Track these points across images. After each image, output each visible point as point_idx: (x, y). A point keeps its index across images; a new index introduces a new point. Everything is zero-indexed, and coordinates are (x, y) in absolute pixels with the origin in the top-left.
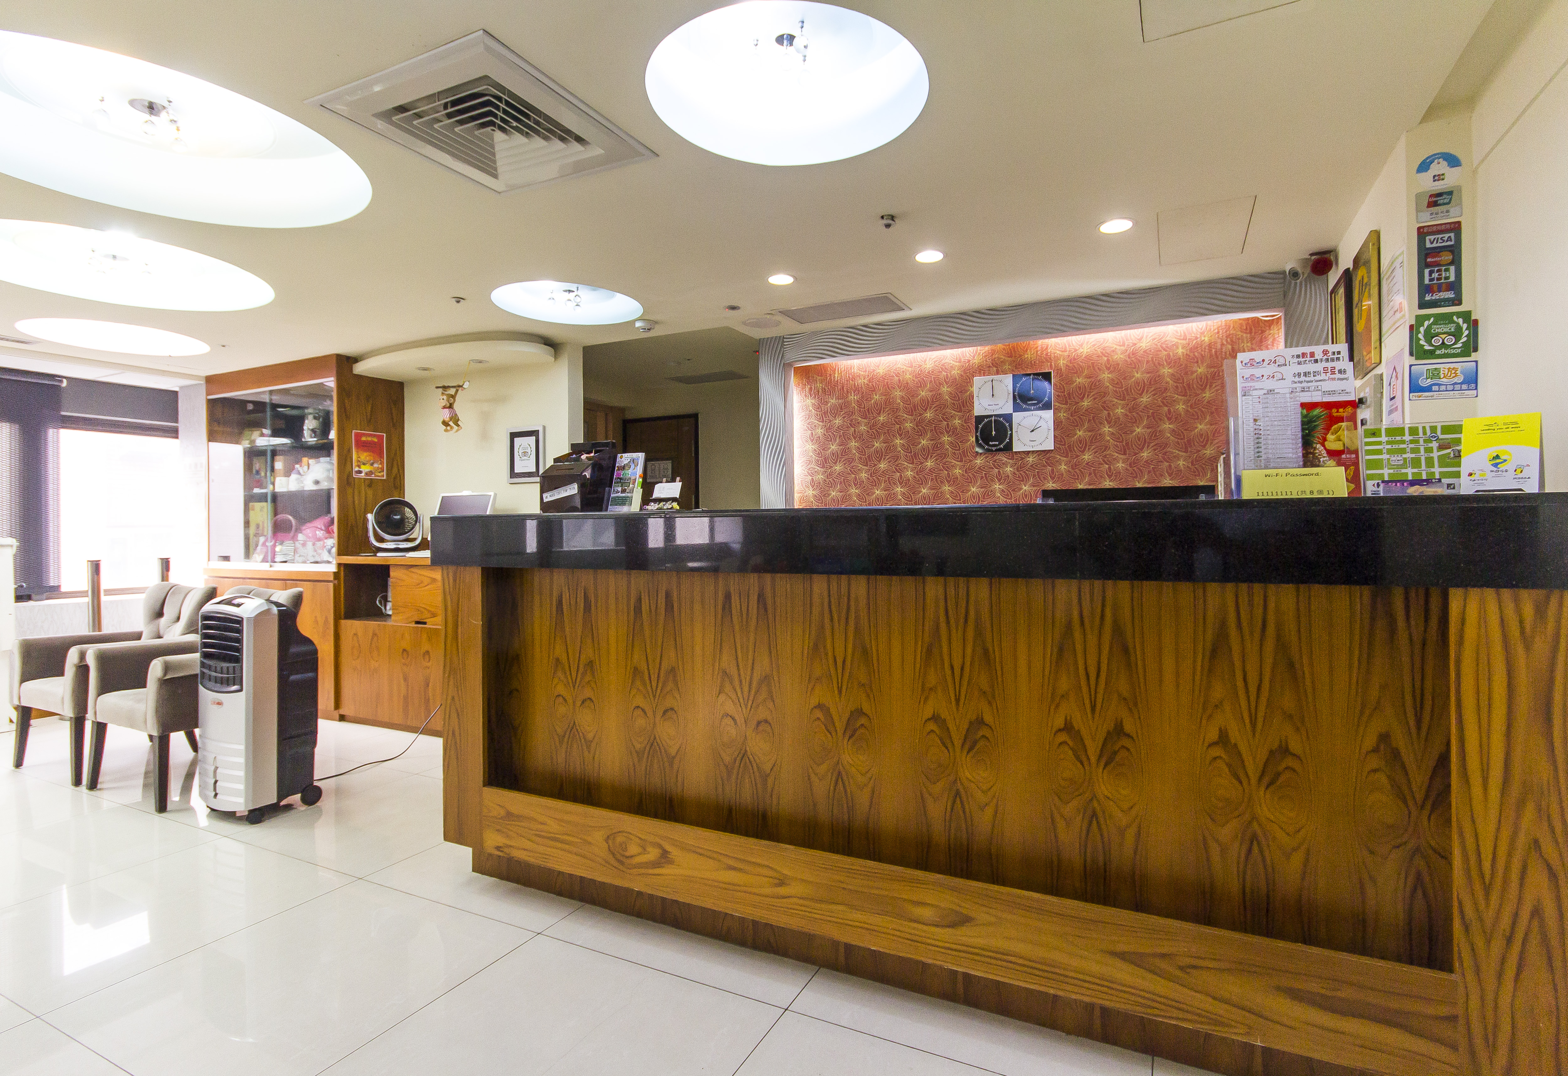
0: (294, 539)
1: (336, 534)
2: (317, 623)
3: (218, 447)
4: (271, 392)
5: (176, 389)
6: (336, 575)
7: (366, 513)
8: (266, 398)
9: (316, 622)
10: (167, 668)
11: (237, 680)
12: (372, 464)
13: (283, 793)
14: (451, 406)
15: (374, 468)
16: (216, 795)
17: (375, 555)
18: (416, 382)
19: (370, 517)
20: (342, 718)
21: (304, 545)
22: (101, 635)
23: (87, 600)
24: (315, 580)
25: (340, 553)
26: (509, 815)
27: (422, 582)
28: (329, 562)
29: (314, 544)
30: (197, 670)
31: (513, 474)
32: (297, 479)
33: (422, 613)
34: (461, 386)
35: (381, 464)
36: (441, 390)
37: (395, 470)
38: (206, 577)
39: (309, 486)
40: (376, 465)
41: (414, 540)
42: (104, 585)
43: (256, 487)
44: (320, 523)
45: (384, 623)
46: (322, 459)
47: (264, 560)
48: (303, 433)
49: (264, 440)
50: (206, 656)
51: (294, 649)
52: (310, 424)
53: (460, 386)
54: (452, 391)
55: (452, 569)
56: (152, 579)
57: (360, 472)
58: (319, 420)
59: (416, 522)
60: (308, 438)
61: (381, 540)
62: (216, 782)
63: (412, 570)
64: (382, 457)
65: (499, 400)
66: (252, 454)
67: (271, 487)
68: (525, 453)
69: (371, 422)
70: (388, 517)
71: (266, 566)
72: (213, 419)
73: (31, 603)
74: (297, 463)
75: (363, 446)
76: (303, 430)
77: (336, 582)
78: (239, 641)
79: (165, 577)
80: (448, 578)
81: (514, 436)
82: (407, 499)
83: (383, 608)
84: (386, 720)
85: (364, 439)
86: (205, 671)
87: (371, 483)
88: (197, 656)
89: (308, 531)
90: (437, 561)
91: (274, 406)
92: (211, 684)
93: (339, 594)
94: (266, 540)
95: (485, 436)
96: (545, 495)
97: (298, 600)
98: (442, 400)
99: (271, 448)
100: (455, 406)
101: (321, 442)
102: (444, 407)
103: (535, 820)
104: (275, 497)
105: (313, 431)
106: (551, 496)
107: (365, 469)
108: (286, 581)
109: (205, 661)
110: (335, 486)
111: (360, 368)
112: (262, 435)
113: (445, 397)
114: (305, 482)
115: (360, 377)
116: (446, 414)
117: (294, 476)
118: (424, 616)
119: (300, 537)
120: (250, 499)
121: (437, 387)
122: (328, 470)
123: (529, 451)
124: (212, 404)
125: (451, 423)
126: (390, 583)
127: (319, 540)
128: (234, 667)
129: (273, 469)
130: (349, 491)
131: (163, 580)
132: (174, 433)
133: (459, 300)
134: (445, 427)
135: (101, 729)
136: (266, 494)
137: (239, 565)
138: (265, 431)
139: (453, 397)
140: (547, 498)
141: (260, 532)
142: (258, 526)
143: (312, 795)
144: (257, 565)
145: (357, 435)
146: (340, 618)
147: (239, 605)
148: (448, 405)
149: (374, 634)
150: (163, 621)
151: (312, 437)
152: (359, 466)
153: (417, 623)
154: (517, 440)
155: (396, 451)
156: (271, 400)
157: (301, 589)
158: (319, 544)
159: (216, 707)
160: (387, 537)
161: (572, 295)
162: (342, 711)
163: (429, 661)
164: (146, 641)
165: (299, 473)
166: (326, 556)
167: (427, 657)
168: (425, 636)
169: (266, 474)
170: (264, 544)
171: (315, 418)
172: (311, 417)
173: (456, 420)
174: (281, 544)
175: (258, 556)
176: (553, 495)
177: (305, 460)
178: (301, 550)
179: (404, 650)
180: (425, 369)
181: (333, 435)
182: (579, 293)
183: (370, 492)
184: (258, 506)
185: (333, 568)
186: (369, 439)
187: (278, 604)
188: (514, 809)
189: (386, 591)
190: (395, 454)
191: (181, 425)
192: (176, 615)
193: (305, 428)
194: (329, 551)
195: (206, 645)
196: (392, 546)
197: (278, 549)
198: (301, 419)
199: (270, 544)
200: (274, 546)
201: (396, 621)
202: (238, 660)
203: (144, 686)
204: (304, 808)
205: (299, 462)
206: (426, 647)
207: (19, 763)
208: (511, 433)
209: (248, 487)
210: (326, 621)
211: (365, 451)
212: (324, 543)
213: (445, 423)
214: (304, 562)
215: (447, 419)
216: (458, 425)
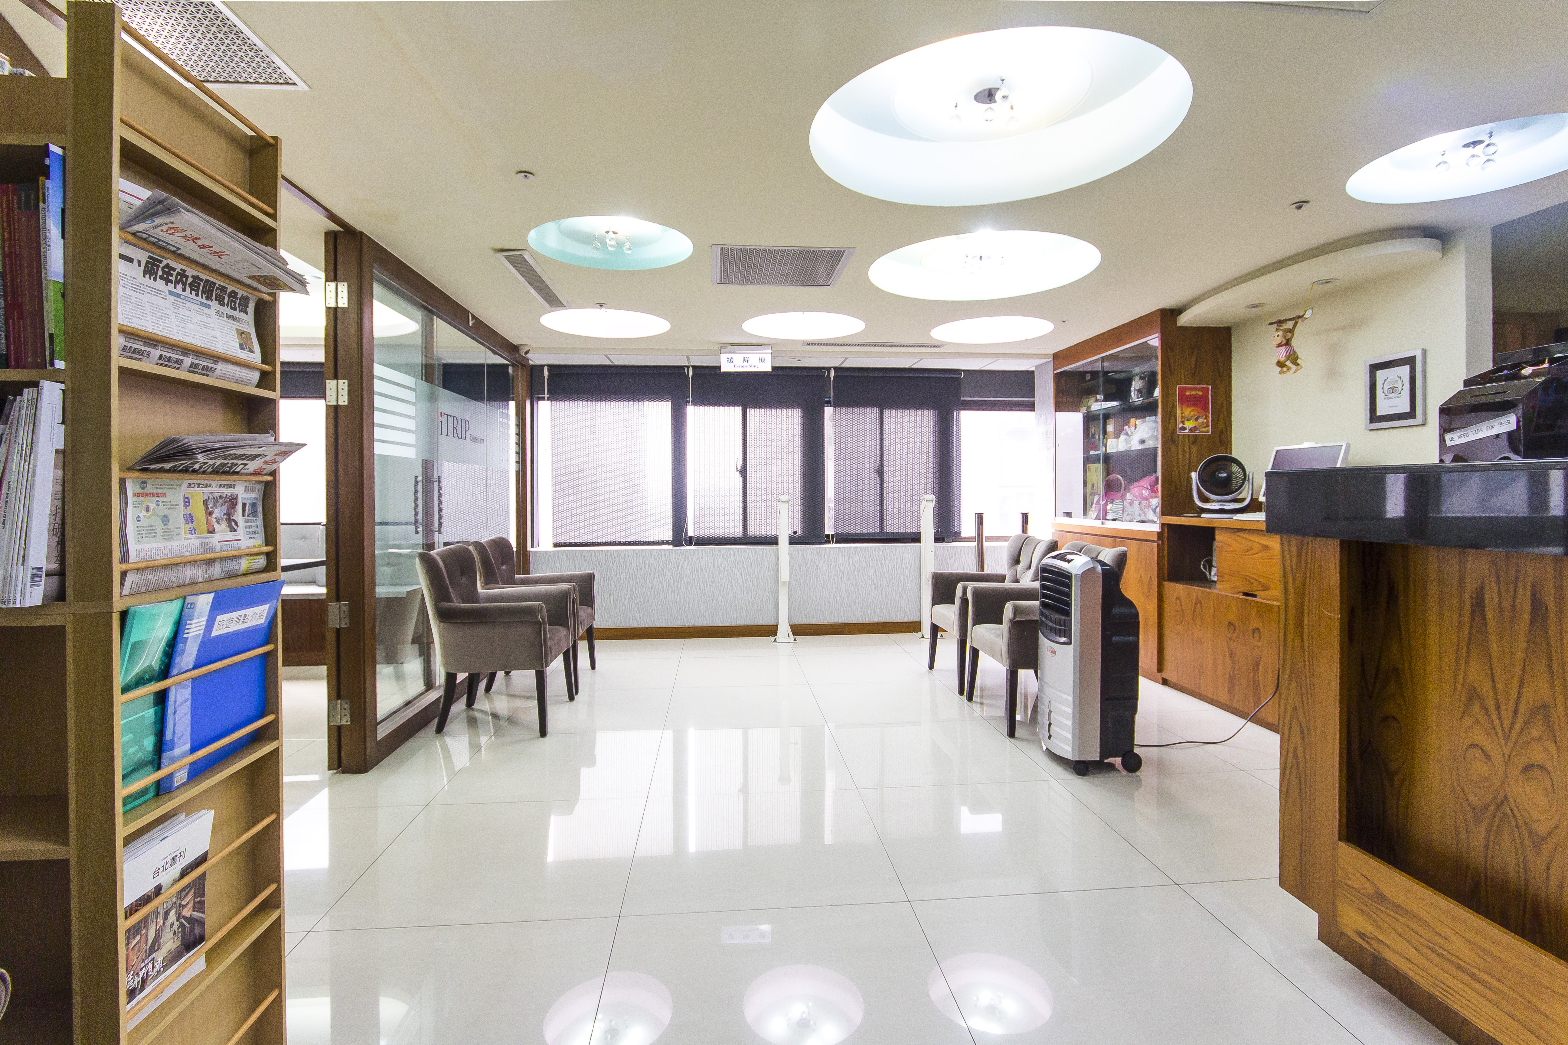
0: (1123, 498)
1: (1160, 494)
2: (1143, 583)
3: (1062, 416)
4: (1103, 359)
5: (1033, 369)
6: (1160, 535)
7: (1190, 472)
8: (1098, 367)
9: (1141, 580)
10: (1016, 611)
11: (1067, 633)
12: (1196, 419)
13: (1104, 753)
14: (1288, 343)
15: (1199, 424)
16: (1050, 737)
17: (1199, 517)
18: (1245, 323)
19: (1194, 475)
20: (1165, 682)
21: (1131, 503)
22: (984, 575)
23: (974, 544)
24: (1140, 539)
25: (1163, 513)
26: (1380, 897)
27: (1252, 549)
28: (1155, 522)
29: (1140, 504)
30: (1037, 617)
31: (1374, 417)
32: (1126, 440)
33: (1252, 584)
34: (1302, 317)
35: (1206, 418)
36: (1275, 326)
37: (1221, 424)
38: (1053, 531)
39: (1136, 446)
40: (1200, 420)
41: (1243, 500)
42: (986, 533)
43: (1092, 450)
44: (1146, 482)
45: (1208, 590)
46: (1148, 419)
47: (1097, 518)
48: (1130, 395)
49: (1098, 405)
50: (1043, 605)
51: (1117, 610)
52: (1137, 385)
53: (1299, 317)
54: (1289, 325)
55: (1295, 540)
56: (1015, 530)
57: (1184, 429)
58: (1144, 379)
59: (1245, 479)
60: (1135, 398)
61: (1206, 500)
62: (1050, 724)
63: (1239, 534)
64: (1207, 411)
65: (1354, 325)
66: (1090, 419)
67: (1104, 448)
68: (1393, 390)
69: (1196, 376)
70: (1213, 475)
71: (1098, 523)
72: (1059, 392)
73: (944, 544)
74: (1126, 425)
75: (1187, 401)
76: (1130, 391)
77: (1160, 542)
78: (1069, 595)
79: (1024, 530)
80: (1290, 550)
81: (1375, 368)
82: (1234, 455)
83: (1207, 573)
84: (1210, 695)
85: (1188, 393)
86: (1044, 619)
87: (1195, 440)
88: (1037, 603)
89: (1136, 490)
90: (1272, 527)
91: (1106, 373)
92: (1047, 632)
93: (1163, 555)
94: (1099, 500)
95: (1333, 373)
96: (1448, 437)
97: (1122, 559)
98: (1276, 337)
99: (1104, 412)
100: (1294, 343)
101: (1146, 401)
102: (1279, 345)
103: (1429, 926)
104: (1107, 458)
105: (1139, 391)
106: (1460, 437)
107: (1189, 425)
108: (1116, 538)
109: (1043, 610)
110: (1159, 445)
111: (1184, 320)
112: (1097, 401)
113: (1280, 333)
114: (1132, 442)
115: (1185, 329)
116: (1282, 353)
117: (1123, 437)
118: (1254, 588)
119: (1129, 496)
120: (1088, 460)
121: (1270, 324)
122: (1153, 429)
123: (1399, 385)
124: (1058, 377)
125: (1288, 363)
126: (1214, 547)
127: (1146, 499)
128: (1065, 619)
129: (1105, 432)
130: (1173, 449)
131: (1023, 533)
132: (1030, 407)
133: (1299, 205)
134: (1280, 369)
135: (975, 653)
136: (1099, 454)
137: (1079, 522)
138: (1098, 397)
139: (1291, 331)
140: (1452, 440)
141: (1095, 491)
142: (1093, 485)
143: (1133, 764)
144: (1092, 523)
145: (1182, 391)
146: (1164, 580)
147: (1069, 561)
148: (1284, 342)
149: (1198, 601)
150: (1020, 567)
151: (1138, 398)
152: (1183, 422)
153: (1246, 594)
154: (1380, 374)
155: (1222, 404)
156: (1103, 367)
157: (1125, 549)
158: (1144, 503)
159: (1050, 654)
160: (1212, 497)
161: (1480, 147)
162: (1165, 675)
163: (1259, 640)
164: (1008, 584)
165: (1127, 434)
166: (1151, 516)
167: (1257, 635)
168: (1254, 612)
169: (1099, 437)
170: (1098, 502)
171: (1141, 378)
172: (1137, 378)
173: (1294, 358)
174: (1112, 503)
175: (1093, 514)
176: (1466, 435)
177: (1132, 421)
178: (1129, 509)
179: (1230, 623)
180: (1255, 306)
181: (1157, 393)
182: (1493, 140)
183: (1194, 450)
184: (1093, 466)
185: (1156, 528)
186: (1193, 393)
187: (1102, 563)
188: (1387, 891)
189: (1211, 555)
190: (1222, 407)
191: (1036, 400)
192: (1028, 564)
193: (1132, 389)
194: (1154, 511)
195: (1044, 596)
196: (1216, 506)
197: (1109, 507)
198: (1128, 381)
199: (1102, 503)
200: (1106, 504)
201: (1220, 589)
202: (1068, 614)
203: (1001, 623)
204: (1125, 773)
205: (1127, 423)
206: (1255, 623)
207: (931, 667)
208: (1371, 366)
209: (1086, 450)
210: (1150, 582)
211: (1189, 406)
212: (1149, 502)
213: (1280, 364)
214: (1131, 521)
215: (1283, 359)
216: (1297, 365)
